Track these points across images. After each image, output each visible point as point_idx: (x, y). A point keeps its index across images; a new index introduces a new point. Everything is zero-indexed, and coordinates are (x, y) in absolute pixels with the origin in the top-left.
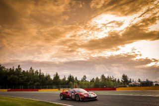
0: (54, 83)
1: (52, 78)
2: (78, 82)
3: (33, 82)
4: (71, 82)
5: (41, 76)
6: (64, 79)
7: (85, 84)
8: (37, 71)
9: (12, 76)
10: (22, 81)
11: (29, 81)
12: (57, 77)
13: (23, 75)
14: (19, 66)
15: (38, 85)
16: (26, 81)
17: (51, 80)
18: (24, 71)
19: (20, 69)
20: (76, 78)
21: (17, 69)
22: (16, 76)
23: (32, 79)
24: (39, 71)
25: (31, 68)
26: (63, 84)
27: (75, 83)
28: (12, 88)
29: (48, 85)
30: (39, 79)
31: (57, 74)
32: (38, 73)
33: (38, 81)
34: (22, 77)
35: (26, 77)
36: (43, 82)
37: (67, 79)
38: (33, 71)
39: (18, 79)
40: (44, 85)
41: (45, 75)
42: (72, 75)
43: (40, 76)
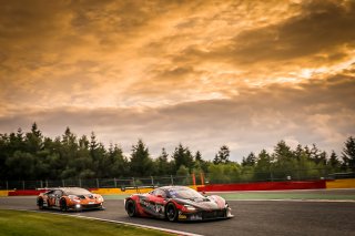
0: (133, 169)
1: (128, 155)
2: (205, 166)
3: (74, 169)
4: (182, 166)
5: (97, 153)
6: (163, 160)
7: (226, 172)
8: (84, 138)
9: (17, 154)
10: (44, 166)
11: (63, 168)
12: (141, 153)
13: (46, 151)
14: (34, 127)
15: (88, 177)
16: (58, 168)
17: (125, 163)
18: (48, 140)
19: (37, 134)
20: (198, 156)
21: (28, 135)
22: (28, 154)
23: (71, 162)
24: (89, 139)
25: (68, 132)
26: (161, 173)
27: (194, 170)
28: (19, 188)
29: (117, 176)
30: (90, 160)
31: (141, 146)
32: (87, 143)
33: (88, 166)
34: (44, 156)
35: (55, 157)
36: (104, 169)
37: (170, 159)
38: (73, 139)
39: (35, 162)
40: (106, 177)
41: (107, 148)
42: (184, 147)
43: (92, 151)
